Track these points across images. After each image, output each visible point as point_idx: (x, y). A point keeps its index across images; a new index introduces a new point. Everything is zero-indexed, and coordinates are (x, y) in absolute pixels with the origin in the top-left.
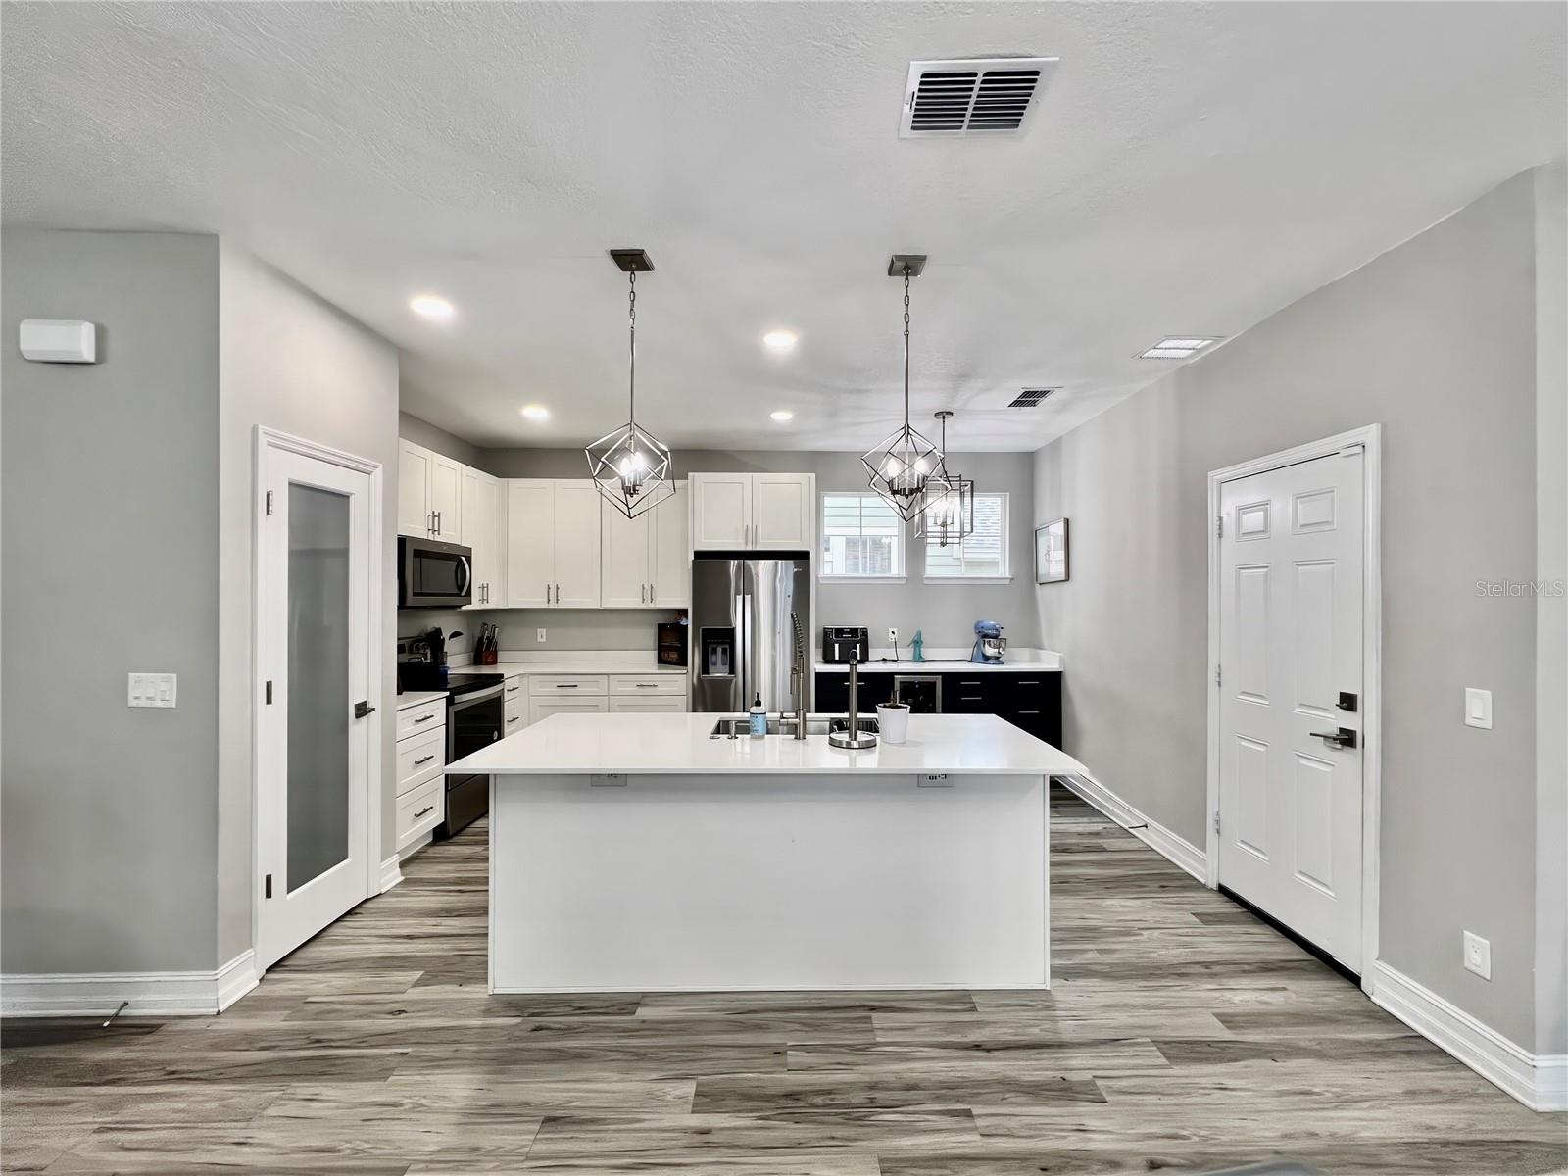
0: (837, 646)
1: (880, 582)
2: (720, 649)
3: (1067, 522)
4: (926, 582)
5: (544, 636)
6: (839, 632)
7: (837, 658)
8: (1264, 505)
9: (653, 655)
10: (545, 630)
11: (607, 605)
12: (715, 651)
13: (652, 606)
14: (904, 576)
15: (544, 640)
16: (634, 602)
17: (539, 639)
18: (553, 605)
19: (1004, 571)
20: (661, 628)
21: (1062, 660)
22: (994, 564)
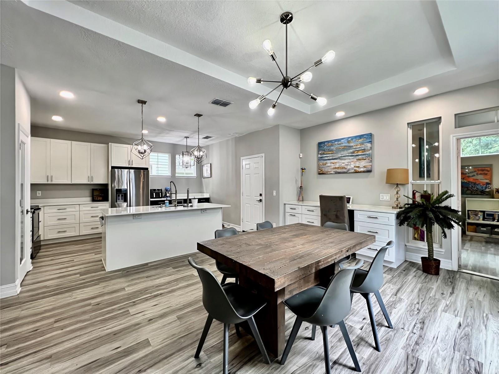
0: (154, 194)
1: (164, 177)
2: (120, 195)
3: (211, 164)
4: (176, 177)
5: (40, 194)
6: (155, 190)
7: (154, 197)
8: (249, 164)
9: (89, 199)
10: (40, 192)
11: (73, 182)
12: (119, 196)
13: (92, 183)
14: (170, 175)
15: (40, 195)
16: (86, 182)
17: (38, 195)
18: (49, 182)
19: (194, 175)
20: (93, 190)
21: (210, 195)
22: (192, 174)
